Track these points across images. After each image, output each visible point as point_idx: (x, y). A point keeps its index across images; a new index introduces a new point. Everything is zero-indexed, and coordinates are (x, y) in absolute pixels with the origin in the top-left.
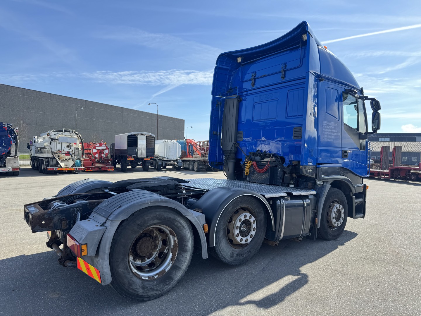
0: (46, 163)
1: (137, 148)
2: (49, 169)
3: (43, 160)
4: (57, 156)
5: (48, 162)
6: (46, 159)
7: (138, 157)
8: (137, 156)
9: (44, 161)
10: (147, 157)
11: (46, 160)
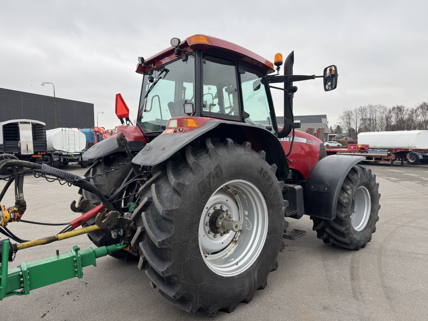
1: (19, 142)
7: (22, 154)
8: (20, 153)
10: (36, 153)
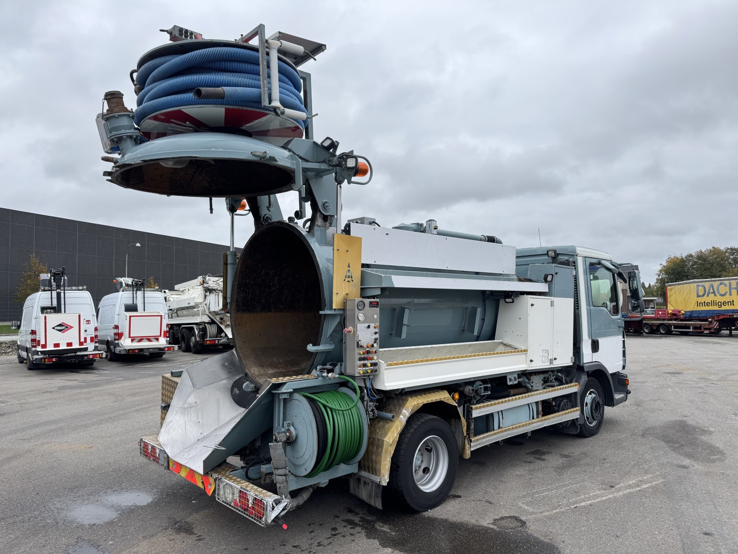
0: (199, 331)
2: (208, 342)
3: (193, 328)
4: (218, 319)
5: (204, 331)
6: (201, 325)
9: (195, 329)
11: (201, 327)
